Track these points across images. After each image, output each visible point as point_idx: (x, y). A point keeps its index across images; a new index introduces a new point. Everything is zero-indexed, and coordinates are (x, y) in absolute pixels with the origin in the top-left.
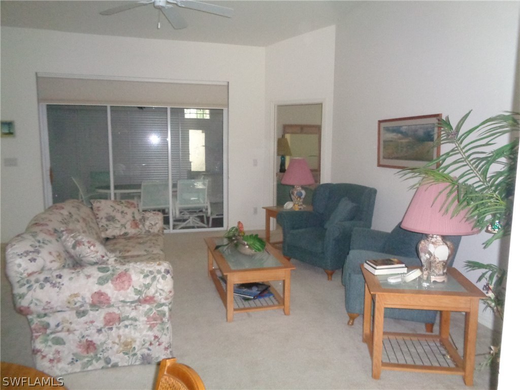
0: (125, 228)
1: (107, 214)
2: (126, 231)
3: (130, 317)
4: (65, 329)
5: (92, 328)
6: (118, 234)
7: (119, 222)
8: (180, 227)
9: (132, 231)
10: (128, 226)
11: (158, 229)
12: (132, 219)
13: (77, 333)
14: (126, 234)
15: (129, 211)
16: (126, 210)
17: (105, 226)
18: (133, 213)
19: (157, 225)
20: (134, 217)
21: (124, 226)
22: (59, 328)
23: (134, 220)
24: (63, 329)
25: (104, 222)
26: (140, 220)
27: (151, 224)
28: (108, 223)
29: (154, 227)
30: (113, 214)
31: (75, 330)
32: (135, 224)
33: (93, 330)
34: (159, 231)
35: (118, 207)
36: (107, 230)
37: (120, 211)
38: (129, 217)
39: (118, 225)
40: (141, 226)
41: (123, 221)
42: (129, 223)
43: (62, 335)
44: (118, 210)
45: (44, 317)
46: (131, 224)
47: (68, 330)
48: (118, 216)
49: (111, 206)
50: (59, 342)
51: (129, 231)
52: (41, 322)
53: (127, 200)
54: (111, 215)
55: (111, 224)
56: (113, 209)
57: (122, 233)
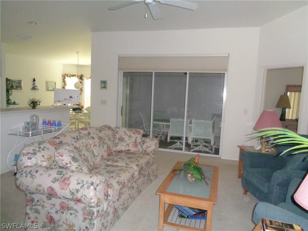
0: (129, 146)
1: (120, 136)
2: (129, 148)
3: (74, 208)
4: (41, 205)
5: (54, 209)
6: (124, 150)
7: (126, 142)
8: (193, 150)
9: (133, 149)
10: (131, 145)
11: (151, 150)
12: (134, 141)
13: (46, 209)
14: (129, 150)
15: (134, 136)
16: (132, 135)
17: (117, 143)
18: (136, 138)
19: (151, 147)
20: (136, 140)
21: (128, 145)
22: (39, 203)
23: (135, 142)
24: (40, 204)
25: (117, 141)
26: (140, 143)
27: (147, 146)
28: (119, 142)
29: (149, 149)
30: (124, 136)
31: (45, 207)
32: (136, 145)
33: (54, 211)
34: (151, 151)
35: (128, 133)
36: (117, 146)
37: (128, 136)
38: (133, 140)
39: (125, 144)
40: (139, 147)
41: (128, 142)
42: (131, 144)
43: (39, 208)
44: (127, 135)
45: (32, 194)
46: (133, 144)
47: (43, 206)
48: (126, 138)
49: (124, 132)
50: (37, 212)
51: (131, 149)
52: (31, 196)
53: (136, 129)
54: (122, 137)
55: (120, 143)
56: (124, 133)
57: (126, 150)
